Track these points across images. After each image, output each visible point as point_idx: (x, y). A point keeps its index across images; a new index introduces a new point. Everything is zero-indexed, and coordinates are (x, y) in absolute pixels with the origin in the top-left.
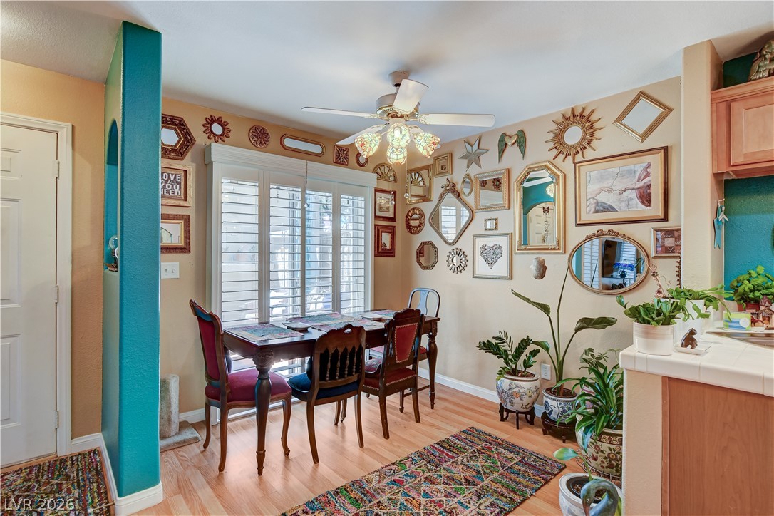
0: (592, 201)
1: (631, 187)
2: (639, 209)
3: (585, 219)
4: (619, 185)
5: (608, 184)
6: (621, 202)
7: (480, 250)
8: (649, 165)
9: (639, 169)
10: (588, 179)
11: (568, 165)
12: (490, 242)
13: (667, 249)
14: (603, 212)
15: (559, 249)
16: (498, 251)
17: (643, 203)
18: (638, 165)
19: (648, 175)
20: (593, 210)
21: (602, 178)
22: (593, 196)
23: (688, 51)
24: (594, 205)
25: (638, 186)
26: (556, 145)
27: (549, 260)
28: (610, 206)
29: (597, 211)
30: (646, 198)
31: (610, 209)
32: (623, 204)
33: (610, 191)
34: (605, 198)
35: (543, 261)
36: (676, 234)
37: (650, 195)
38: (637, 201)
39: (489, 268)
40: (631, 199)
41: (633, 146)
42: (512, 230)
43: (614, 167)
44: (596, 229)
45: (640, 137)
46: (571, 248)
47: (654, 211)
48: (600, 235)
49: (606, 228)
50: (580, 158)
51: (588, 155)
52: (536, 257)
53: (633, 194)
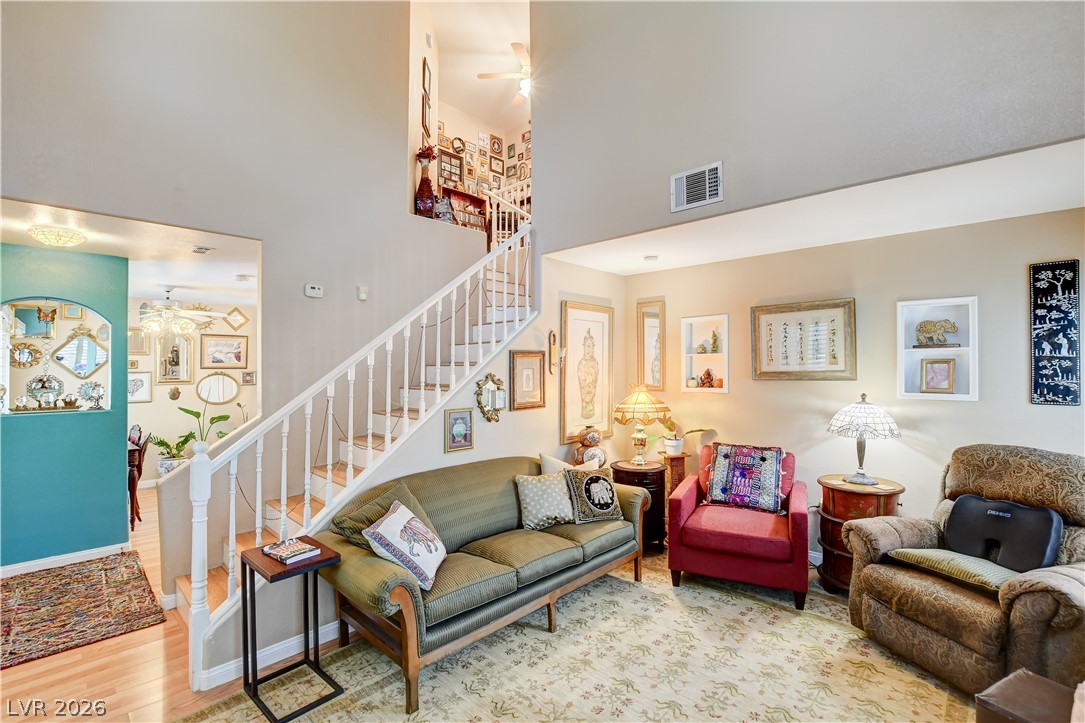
0: (212, 356)
1: (232, 351)
2: (235, 362)
3: (206, 365)
4: (226, 350)
5: (220, 348)
6: (227, 358)
8: (240, 343)
9: (236, 344)
10: (209, 344)
13: (247, 381)
14: (217, 362)
15: (190, 381)
16: (140, 383)
17: (237, 360)
18: (235, 342)
19: (239, 347)
20: (211, 361)
21: (217, 345)
22: (212, 353)
24: (212, 358)
25: (235, 352)
27: (181, 388)
28: (221, 359)
29: (214, 362)
30: (238, 358)
31: (221, 361)
32: (228, 360)
33: (221, 352)
34: (219, 356)
35: (178, 389)
37: (240, 356)
38: (234, 359)
40: (231, 357)
41: (233, 333)
42: (152, 369)
43: (223, 341)
44: (213, 371)
45: (235, 329)
46: (197, 381)
47: (242, 363)
48: (216, 374)
49: (219, 371)
50: (203, 332)
51: (209, 331)
52: (173, 387)
53: (232, 356)
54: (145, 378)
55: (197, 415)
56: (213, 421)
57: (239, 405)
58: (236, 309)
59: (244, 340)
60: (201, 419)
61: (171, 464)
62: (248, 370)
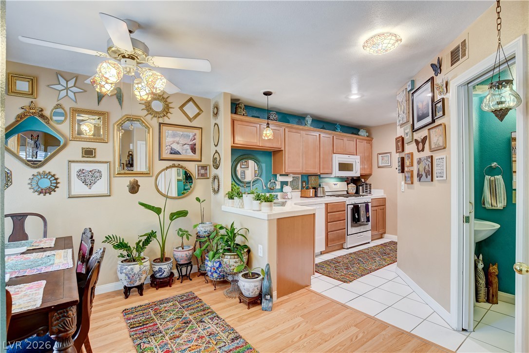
0: (169, 147)
1: (188, 143)
2: (190, 155)
4: (182, 141)
5: (177, 139)
6: (183, 150)
7: (76, 173)
8: (195, 135)
9: (191, 135)
10: (167, 134)
11: (154, 122)
12: (88, 167)
13: (202, 175)
14: (174, 154)
15: (149, 174)
16: (98, 174)
17: (192, 152)
18: (191, 133)
19: (194, 139)
20: (169, 152)
21: (174, 136)
22: (170, 144)
23: (225, 94)
24: (170, 150)
25: (190, 144)
26: (148, 108)
27: (141, 181)
28: (178, 151)
29: (171, 153)
30: (193, 150)
31: (178, 153)
32: (184, 151)
33: (178, 143)
35: (137, 181)
36: (205, 168)
37: (195, 148)
38: (190, 151)
39: (88, 188)
40: (187, 149)
41: (188, 123)
42: (111, 159)
43: (180, 131)
44: (171, 163)
45: (190, 120)
46: (156, 173)
47: (197, 156)
48: (174, 166)
49: (176, 163)
50: (161, 120)
51: (166, 120)
52: (132, 179)
53: (188, 147)
54: (103, 168)
55: (158, 211)
56: (173, 216)
57: (198, 199)
58: (191, 99)
59: (198, 132)
60: (161, 215)
61: (132, 269)
62: (203, 163)
